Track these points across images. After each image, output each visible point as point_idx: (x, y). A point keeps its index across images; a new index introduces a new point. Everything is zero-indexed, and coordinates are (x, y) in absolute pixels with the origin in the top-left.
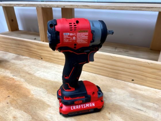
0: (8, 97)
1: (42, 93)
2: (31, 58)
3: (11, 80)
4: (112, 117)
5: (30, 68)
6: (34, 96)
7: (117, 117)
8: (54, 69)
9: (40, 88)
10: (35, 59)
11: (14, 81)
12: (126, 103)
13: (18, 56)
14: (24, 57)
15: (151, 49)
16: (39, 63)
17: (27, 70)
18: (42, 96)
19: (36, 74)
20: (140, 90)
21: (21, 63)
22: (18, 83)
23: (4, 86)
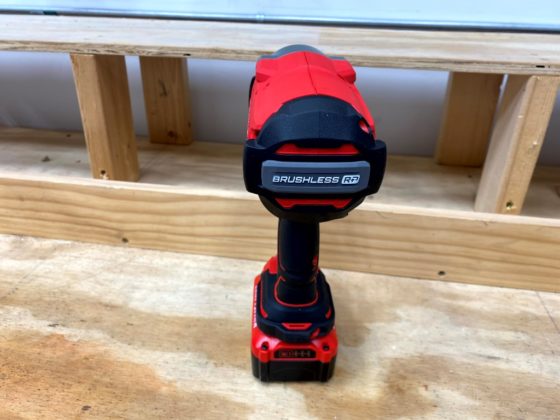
0: (87, 412)
1: (198, 370)
2: (78, 241)
3: (54, 345)
4: (437, 396)
5: (102, 285)
6: (176, 387)
7: (450, 392)
8: (186, 273)
9: (183, 354)
10: (95, 246)
11: (68, 345)
12: (452, 346)
13: (21, 242)
14: (48, 243)
15: (441, 164)
16: (123, 260)
17: (93, 294)
18: (205, 382)
19: (133, 304)
20: (469, 299)
21: (51, 267)
22: (88, 351)
23: (40, 372)
